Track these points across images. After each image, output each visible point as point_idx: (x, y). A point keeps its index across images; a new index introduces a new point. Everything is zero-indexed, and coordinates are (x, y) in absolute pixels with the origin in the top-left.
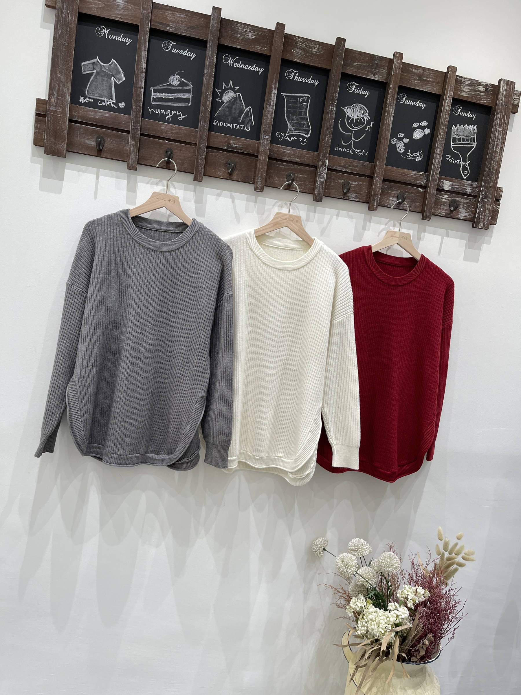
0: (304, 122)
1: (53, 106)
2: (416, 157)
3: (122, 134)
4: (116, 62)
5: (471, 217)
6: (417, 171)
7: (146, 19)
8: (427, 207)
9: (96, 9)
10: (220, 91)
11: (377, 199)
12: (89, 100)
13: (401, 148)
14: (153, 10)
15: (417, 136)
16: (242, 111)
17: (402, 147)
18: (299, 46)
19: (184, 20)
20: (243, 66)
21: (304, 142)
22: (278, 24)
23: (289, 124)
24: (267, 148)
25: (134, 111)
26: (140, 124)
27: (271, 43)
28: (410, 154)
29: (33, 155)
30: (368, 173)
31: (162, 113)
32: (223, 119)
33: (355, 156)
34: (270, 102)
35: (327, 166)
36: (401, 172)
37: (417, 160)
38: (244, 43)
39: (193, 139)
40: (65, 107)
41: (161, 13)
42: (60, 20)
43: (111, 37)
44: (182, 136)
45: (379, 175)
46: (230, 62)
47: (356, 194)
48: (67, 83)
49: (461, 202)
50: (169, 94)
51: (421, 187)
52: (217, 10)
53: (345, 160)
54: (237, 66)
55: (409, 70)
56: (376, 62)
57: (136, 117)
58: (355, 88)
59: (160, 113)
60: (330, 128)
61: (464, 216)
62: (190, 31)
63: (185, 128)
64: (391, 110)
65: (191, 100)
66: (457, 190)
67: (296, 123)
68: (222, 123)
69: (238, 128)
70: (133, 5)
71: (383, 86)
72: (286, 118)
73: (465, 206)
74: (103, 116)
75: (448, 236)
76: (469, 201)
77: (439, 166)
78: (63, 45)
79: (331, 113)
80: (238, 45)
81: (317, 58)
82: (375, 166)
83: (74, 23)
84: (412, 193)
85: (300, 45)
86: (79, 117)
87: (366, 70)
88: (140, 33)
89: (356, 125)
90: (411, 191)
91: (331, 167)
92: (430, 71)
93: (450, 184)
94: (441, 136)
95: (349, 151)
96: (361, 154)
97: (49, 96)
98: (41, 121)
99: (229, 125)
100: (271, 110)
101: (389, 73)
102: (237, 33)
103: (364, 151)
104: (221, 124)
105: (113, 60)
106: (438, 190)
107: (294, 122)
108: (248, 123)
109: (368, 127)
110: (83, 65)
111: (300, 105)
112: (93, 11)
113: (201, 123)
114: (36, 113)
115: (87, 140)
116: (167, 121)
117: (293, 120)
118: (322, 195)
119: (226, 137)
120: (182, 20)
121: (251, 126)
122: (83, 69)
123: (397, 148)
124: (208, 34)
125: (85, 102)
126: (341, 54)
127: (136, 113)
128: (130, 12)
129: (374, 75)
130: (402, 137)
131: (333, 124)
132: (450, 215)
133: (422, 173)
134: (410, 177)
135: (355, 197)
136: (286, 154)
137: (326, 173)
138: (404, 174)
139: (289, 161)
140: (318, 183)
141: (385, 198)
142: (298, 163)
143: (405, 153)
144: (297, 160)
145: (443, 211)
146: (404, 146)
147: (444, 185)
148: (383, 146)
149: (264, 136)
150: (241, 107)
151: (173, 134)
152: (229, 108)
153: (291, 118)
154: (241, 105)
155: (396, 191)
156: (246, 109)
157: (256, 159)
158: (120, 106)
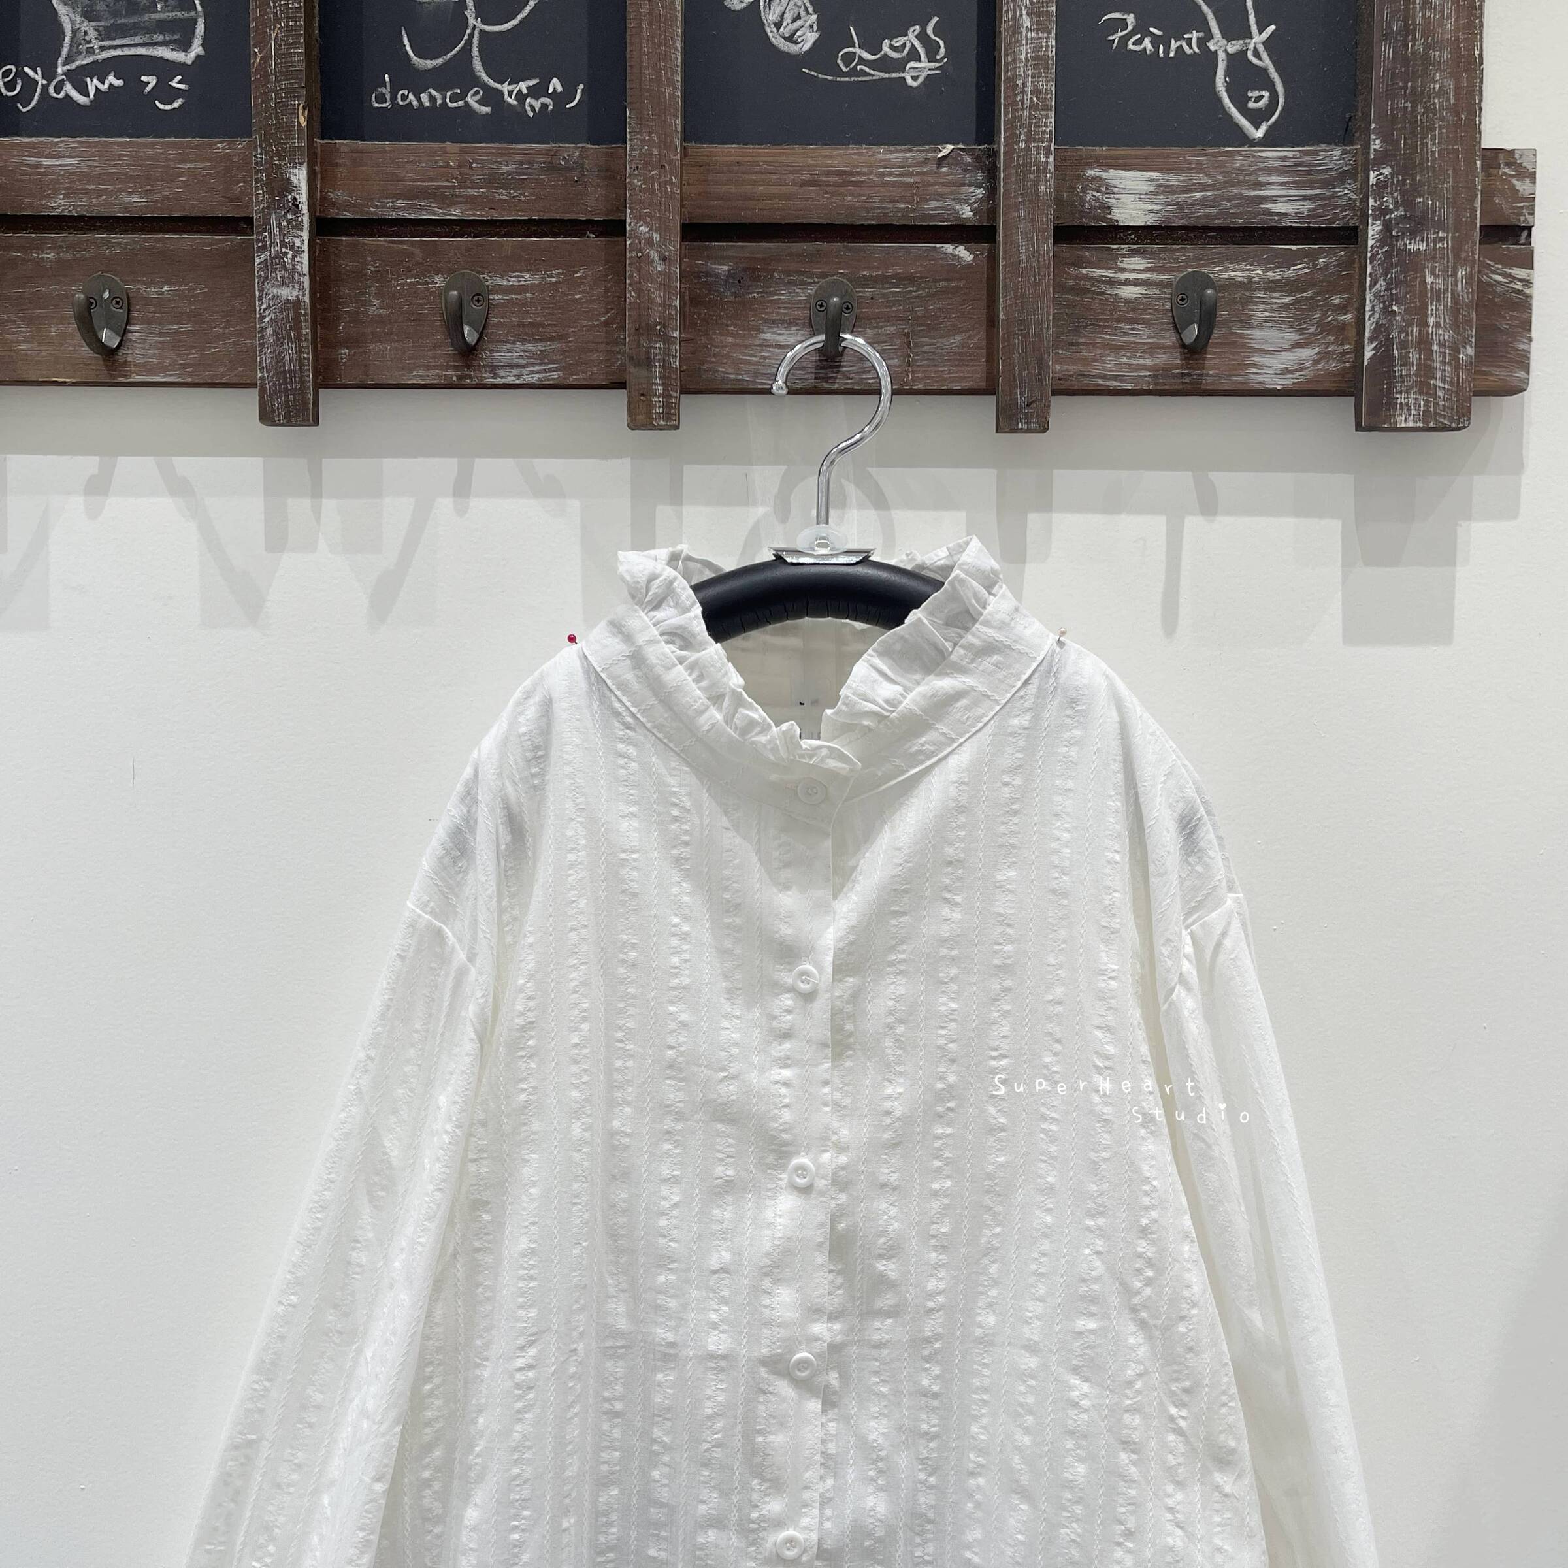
2: (900, 65)
5: (1333, 366)
6: (914, 141)
8: (1014, 348)
11: (667, 353)
13: (792, 22)
21: (169, 95)
23: (62, 9)
28: (857, 50)
33: (504, 123)
35: (304, 208)
36: (812, 167)
37: (910, 82)
47: (540, 346)
49: (1248, 285)
51: (959, 233)
61: (1285, 371)
66: (1207, 216)
73: (1285, 307)
75: (1209, 507)
76: (1302, 268)
77: (1044, 87)
84: (899, 279)
90: (900, 269)
91: (351, 207)
93: (1151, 187)
95: (462, 97)
96: (544, 106)
103: (555, 84)
106: (1065, 235)
118: (308, 381)
123: (770, 31)
132: (1183, 375)
133: (950, 147)
134: (873, 185)
135: (533, 365)
136: (57, 182)
137: (305, 247)
138: (828, 173)
139: (81, 218)
140: (267, 317)
141: (730, 339)
142: (140, 219)
143: (822, 53)
144: (127, 200)
145: (1133, 361)
146: (811, 10)
147: (1111, 201)
148: (646, 26)
155: (793, 283)
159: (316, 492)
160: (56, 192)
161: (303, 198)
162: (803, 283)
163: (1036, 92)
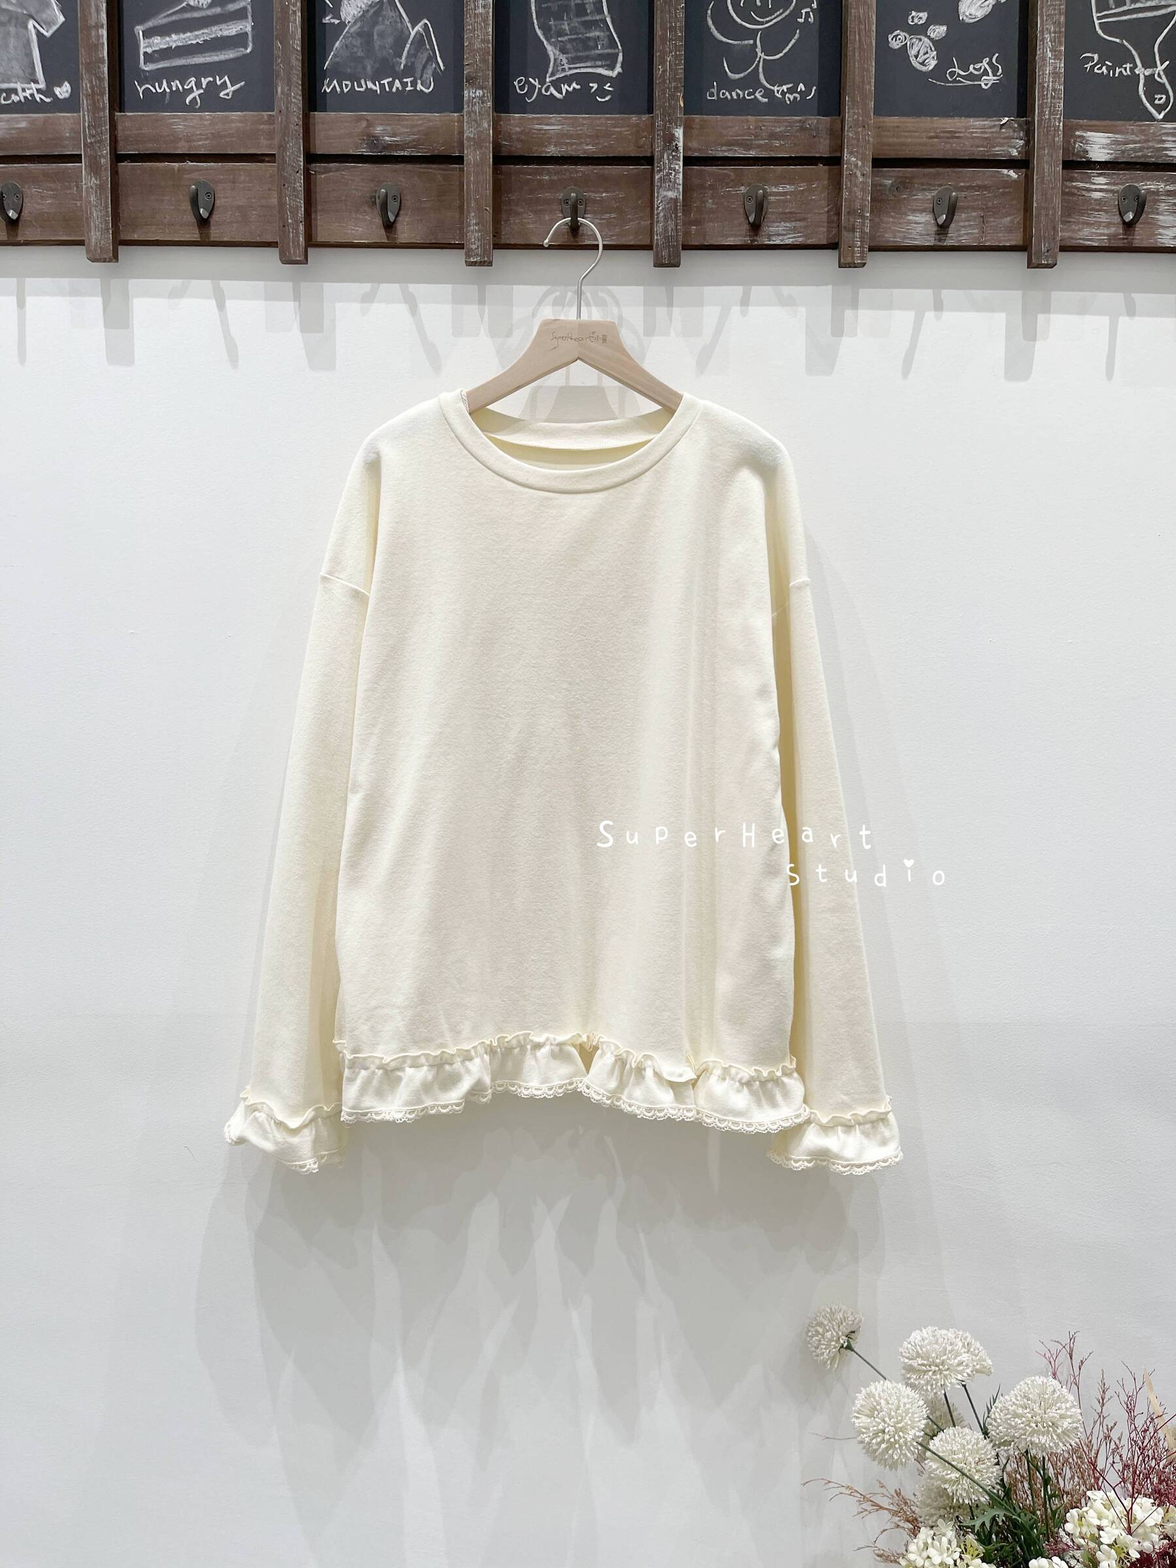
0: (597, 33)
2: (979, 78)
3: (64, 168)
6: (989, 116)
8: (1039, 226)
11: (863, 224)
13: (922, 55)
15: (973, 12)
16: (402, 39)
17: (927, 53)
21: (603, 93)
23: (549, 48)
24: (486, 125)
25: (87, 96)
26: (108, 127)
28: (957, 70)
30: (823, 148)
31: (174, 89)
32: (349, 70)
33: (775, 107)
35: (681, 150)
36: (935, 130)
37: (984, 86)
39: (265, 143)
44: (234, 139)
45: (858, 146)
47: (793, 224)
49: (1157, 193)
50: (189, 34)
51: (1011, 163)
53: (743, 122)
57: (95, 109)
59: (168, 90)
60: (673, 30)
61: (1174, 237)
63: (239, 116)
65: (250, 38)
66: (1136, 157)
67: (570, 41)
68: (348, 83)
69: (397, 88)
72: (539, 32)
73: (1174, 204)
74: (11, 128)
75: (1131, 311)
77: (1057, 86)
82: (842, 122)
84: (979, 188)
89: (765, 13)
90: (980, 183)
91: (696, 149)
93: (1108, 141)
95: (753, 94)
96: (795, 98)
99: (370, 85)
100: (481, 10)
103: (801, 87)
106: (1069, 165)
107: (566, 38)
108: (424, 67)
109: (803, 11)
113: (280, 94)
116: (191, 107)
117: (560, 33)
118: (677, 246)
119: (359, 119)
121: (435, 75)
123: (912, 59)
127: (93, 99)
130: (921, 22)
131: (681, 15)
132: (1124, 239)
133: (1007, 119)
134: (967, 138)
135: (790, 234)
136: (551, 138)
137: (681, 170)
138: (944, 132)
139: (562, 157)
140: (660, 206)
141: (891, 220)
142: (592, 158)
143: (939, 71)
144: (586, 148)
145: (1098, 231)
146: (933, 49)
147: (1088, 148)
148: (857, 54)
149: (469, 93)
150: (399, 25)
151: (206, 139)
152: (365, 36)
153: (553, 27)
154: (398, 20)
155: (924, 190)
156: (413, 29)
157: (459, 168)
158: (60, 96)
159: (670, 304)
160: (550, 144)
161: (681, 144)
162: (930, 190)
163: (1054, 90)
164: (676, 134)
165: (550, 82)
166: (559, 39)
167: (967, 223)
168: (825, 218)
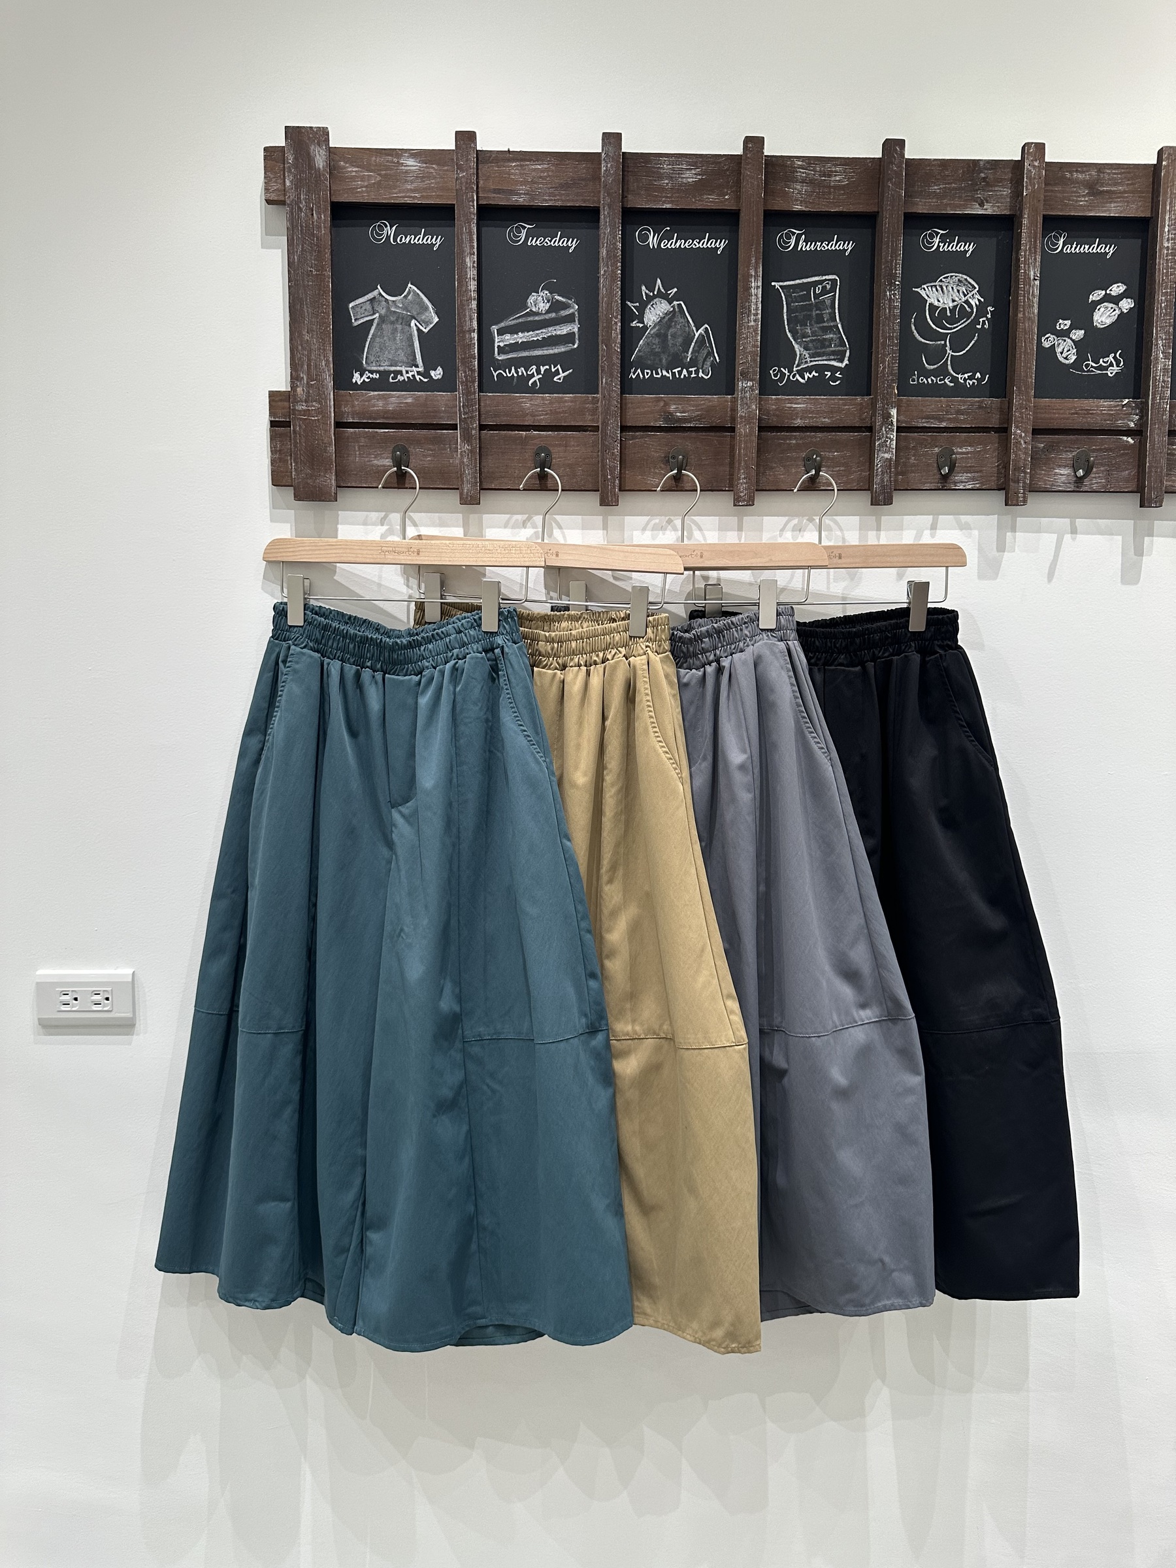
0: (831, 336)
1: (302, 402)
2: (1106, 368)
3: (442, 434)
4: (416, 289)
6: (1114, 398)
7: (466, 188)
8: (1150, 477)
9: (364, 189)
10: (638, 304)
11: (1025, 477)
12: (371, 376)
13: (1066, 352)
14: (480, 167)
15: (1103, 319)
16: (688, 339)
18: (801, 176)
19: (545, 174)
20: (681, 244)
21: (835, 379)
22: (748, 140)
23: (796, 346)
24: (754, 407)
25: (462, 383)
26: (477, 407)
27: (738, 183)
28: (1091, 363)
29: (274, 506)
30: (994, 422)
31: (520, 374)
32: (649, 362)
33: (959, 390)
34: (749, 308)
35: (895, 424)
36: (1075, 408)
37: (1110, 375)
38: (677, 195)
39: (590, 417)
40: (326, 399)
41: (497, 169)
42: (297, 226)
43: (401, 241)
44: (567, 415)
45: (1022, 422)
46: (653, 240)
47: (973, 474)
48: (324, 350)
50: (531, 333)
51: (1129, 432)
52: (612, 139)
53: (937, 402)
54: (669, 245)
55: (1064, 177)
56: (982, 175)
57: (468, 393)
58: (939, 242)
59: (515, 375)
60: (891, 338)
62: (561, 195)
63: (570, 397)
64: (1032, 273)
65: (577, 337)
67: (812, 341)
68: (648, 371)
70: (438, 164)
71: (1007, 224)
72: (789, 335)
74: (402, 403)
77: (1166, 379)
78: (309, 276)
79: (890, 305)
80: (664, 202)
81: (843, 194)
82: (1010, 403)
83: (325, 227)
84: (1107, 450)
85: (801, 174)
86: (354, 414)
87: (960, 197)
88: (458, 220)
89: (953, 321)
90: (1106, 446)
91: (906, 422)
92: (1115, 169)
94: (1161, 310)
95: (944, 379)
96: (974, 383)
97: (292, 383)
98: (281, 435)
99: (665, 373)
100: (752, 323)
101: (1017, 194)
102: (661, 177)
103: (978, 375)
104: (647, 373)
105: (409, 285)
106: (1172, 433)
107: (808, 339)
108: (705, 360)
110: (353, 307)
111: (817, 301)
112: (359, 195)
113: (604, 379)
114: (271, 422)
115: (375, 457)
116: (532, 390)
117: (805, 336)
118: (890, 489)
119: (659, 400)
120: (542, 174)
121: (712, 365)
122: (352, 315)
123: (1059, 355)
124: (600, 192)
125: (364, 380)
126: (899, 174)
127: (467, 385)
128: (433, 181)
129: (981, 205)
130: (1066, 328)
131: (897, 327)
133: (1127, 400)
134: (1098, 415)
135: (971, 481)
136: (798, 413)
137: (895, 438)
138: (1082, 410)
139: (806, 427)
140: (878, 463)
141: (1043, 472)
142: (828, 427)
143: (1077, 364)
144: (823, 420)
146: (1074, 347)
148: (1023, 356)
149: (743, 383)
150: (687, 329)
151: (546, 415)
152: (661, 336)
153: (800, 331)
154: (686, 325)
155: (1067, 451)
156: (697, 331)
157: (731, 435)
158: (434, 377)
159: (879, 529)
160: (797, 417)
161: (895, 420)
162: (1071, 451)
163: (1164, 381)
164: (892, 413)
165: (796, 371)
166: (804, 340)
167: (1097, 475)
168: (995, 470)
